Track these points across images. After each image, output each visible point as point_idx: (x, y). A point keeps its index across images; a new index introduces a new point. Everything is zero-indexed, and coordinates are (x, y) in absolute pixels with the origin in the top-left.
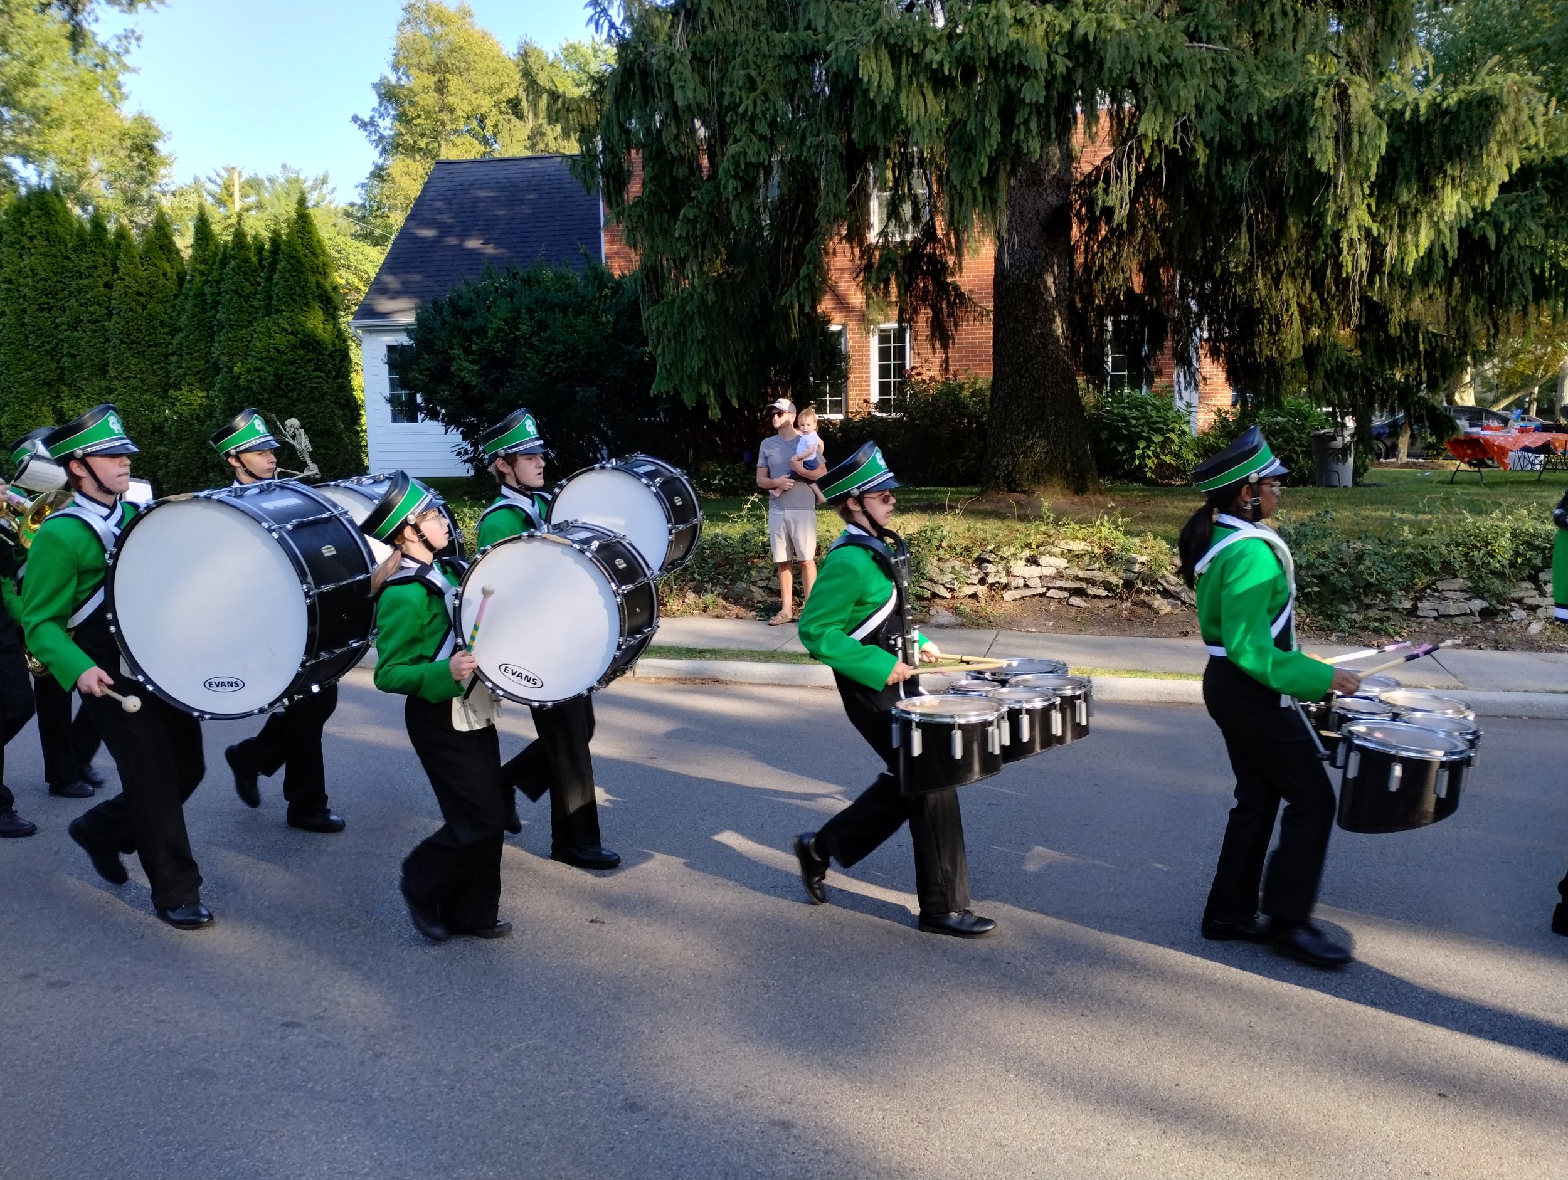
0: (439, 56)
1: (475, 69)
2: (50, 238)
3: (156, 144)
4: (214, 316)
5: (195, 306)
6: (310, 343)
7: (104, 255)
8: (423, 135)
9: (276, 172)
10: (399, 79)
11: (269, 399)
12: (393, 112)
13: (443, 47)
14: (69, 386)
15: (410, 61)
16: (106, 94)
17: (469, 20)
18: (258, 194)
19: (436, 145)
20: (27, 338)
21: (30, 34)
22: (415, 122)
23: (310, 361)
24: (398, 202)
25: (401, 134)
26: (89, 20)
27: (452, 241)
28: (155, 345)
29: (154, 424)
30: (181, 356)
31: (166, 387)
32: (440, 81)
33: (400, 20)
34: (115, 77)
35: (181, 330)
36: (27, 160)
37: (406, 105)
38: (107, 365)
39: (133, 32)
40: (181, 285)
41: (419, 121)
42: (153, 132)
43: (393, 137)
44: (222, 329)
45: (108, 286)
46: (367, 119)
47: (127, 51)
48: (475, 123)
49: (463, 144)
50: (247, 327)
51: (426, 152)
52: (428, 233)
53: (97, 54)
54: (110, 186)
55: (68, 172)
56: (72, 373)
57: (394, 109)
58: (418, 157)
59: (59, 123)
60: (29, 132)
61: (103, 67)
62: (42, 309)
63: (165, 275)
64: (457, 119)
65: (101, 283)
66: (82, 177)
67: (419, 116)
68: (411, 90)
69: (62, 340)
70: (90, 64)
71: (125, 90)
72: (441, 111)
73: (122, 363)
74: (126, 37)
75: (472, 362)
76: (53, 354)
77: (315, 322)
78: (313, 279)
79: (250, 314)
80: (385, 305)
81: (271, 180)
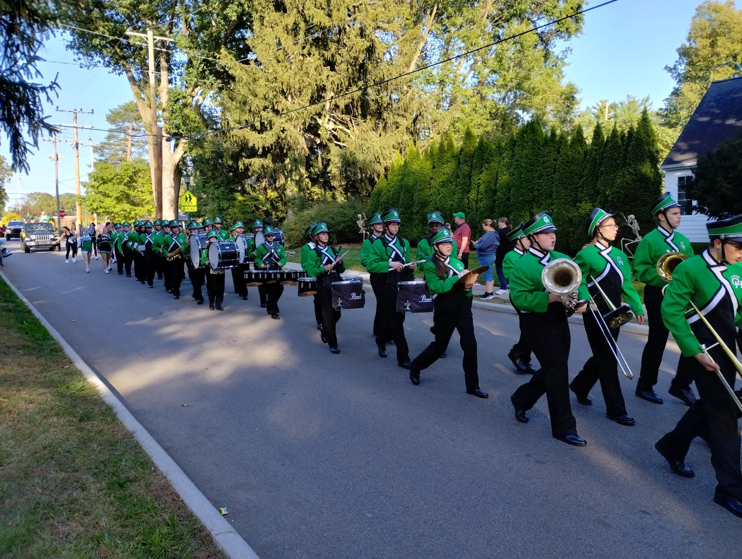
0: (713, 29)
1: (733, 31)
2: (535, 141)
3: (575, 96)
4: (599, 169)
5: (591, 166)
6: (644, 179)
7: (554, 146)
8: (701, 70)
9: (624, 99)
10: (691, 44)
11: (621, 206)
12: (686, 61)
13: (717, 23)
14: (536, 203)
15: (697, 35)
16: (556, 77)
17: (732, 7)
18: (615, 111)
19: (708, 74)
20: (522, 183)
21: (530, 58)
22: (697, 64)
23: (642, 187)
24: (685, 105)
25: (690, 71)
26: (552, 47)
27: (718, 121)
28: (572, 184)
29: (569, 218)
30: (583, 188)
31: (576, 201)
32: (713, 41)
33: (694, 15)
34: (560, 69)
35: (584, 176)
36: (524, 110)
37: (693, 57)
38: (552, 193)
39: (569, 48)
40: (585, 157)
41: (700, 63)
42: (575, 90)
43: (684, 73)
44: (602, 175)
45: (555, 160)
46: (672, 67)
47: (566, 57)
48: (731, 59)
49: (723, 71)
50: (614, 173)
51: (701, 78)
52: (705, 119)
53: (554, 61)
54: (555, 116)
55: (539, 112)
56: (538, 197)
57: (687, 60)
58: (697, 81)
59: (537, 94)
60: (526, 99)
61: (556, 66)
62: (528, 172)
63: (579, 153)
64: (721, 59)
65: (552, 158)
66: (544, 114)
67: (700, 61)
68: (696, 49)
69: (535, 184)
70: (551, 65)
71: (564, 74)
72: (712, 56)
73: (558, 192)
74: (566, 51)
75: (728, 183)
76: (531, 190)
77: (646, 169)
78: (647, 148)
79: (616, 167)
80: (679, 157)
81: (621, 104)
